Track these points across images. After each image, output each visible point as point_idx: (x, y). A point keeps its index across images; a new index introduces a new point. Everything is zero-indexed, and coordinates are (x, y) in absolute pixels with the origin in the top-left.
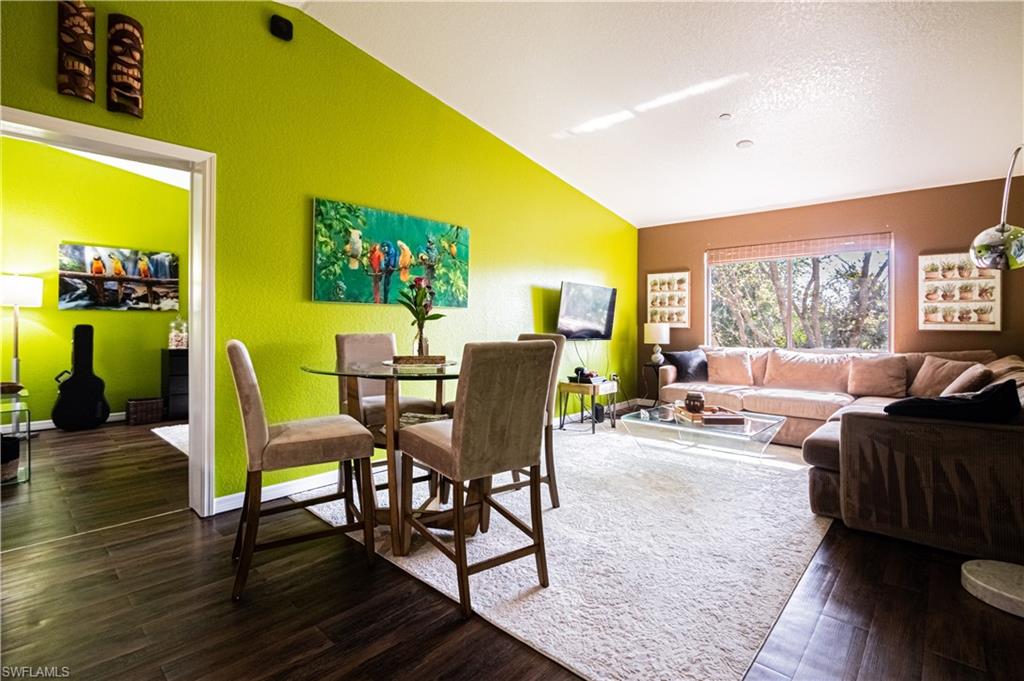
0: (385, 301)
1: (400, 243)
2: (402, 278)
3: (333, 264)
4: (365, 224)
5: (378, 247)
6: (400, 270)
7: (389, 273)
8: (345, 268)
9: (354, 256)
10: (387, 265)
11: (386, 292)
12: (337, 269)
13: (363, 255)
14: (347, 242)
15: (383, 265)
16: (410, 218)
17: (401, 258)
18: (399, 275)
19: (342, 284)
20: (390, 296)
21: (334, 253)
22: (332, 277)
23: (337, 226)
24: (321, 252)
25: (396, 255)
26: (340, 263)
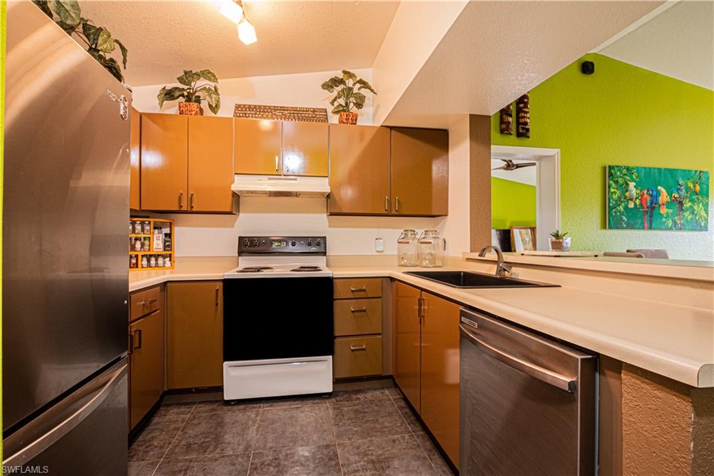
0: (650, 228)
1: (659, 187)
2: (661, 212)
3: (619, 205)
4: (637, 178)
5: (645, 192)
6: (660, 206)
7: (652, 208)
8: (626, 208)
9: (631, 199)
10: (651, 204)
12: (621, 208)
13: (636, 198)
14: (627, 191)
15: (649, 204)
16: (665, 169)
17: (660, 198)
18: (659, 210)
19: (624, 218)
20: (654, 225)
21: (619, 198)
22: (618, 214)
23: (621, 181)
24: (612, 198)
25: (657, 196)
26: (623, 204)
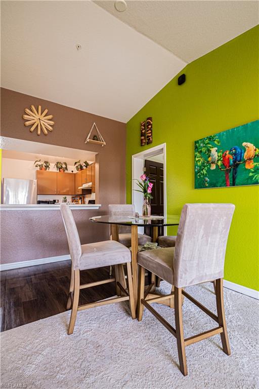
0: (234, 184)
1: (244, 144)
2: (247, 167)
3: (202, 170)
4: (218, 142)
5: (228, 153)
6: (245, 162)
7: (236, 165)
8: (209, 171)
9: (213, 163)
10: (234, 162)
11: (234, 179)
12: (205, 172)
13: (218, 161)
14: (209, 157)
15: (231, 162)
17: (246, 154)
18: (245, 166)
19: (207, 179)
20: (237, 181)
21: (203, 164)
22: (202, 176)
23: (204, 150)
24: (197, 165)
25: (241, 153)
26: (206, 168)
